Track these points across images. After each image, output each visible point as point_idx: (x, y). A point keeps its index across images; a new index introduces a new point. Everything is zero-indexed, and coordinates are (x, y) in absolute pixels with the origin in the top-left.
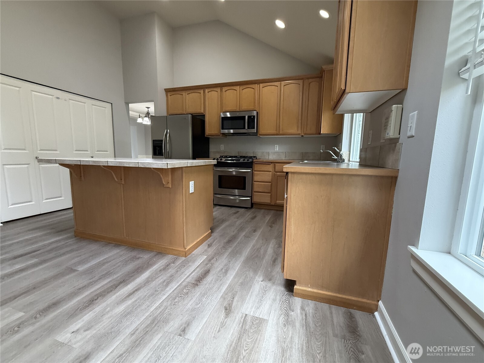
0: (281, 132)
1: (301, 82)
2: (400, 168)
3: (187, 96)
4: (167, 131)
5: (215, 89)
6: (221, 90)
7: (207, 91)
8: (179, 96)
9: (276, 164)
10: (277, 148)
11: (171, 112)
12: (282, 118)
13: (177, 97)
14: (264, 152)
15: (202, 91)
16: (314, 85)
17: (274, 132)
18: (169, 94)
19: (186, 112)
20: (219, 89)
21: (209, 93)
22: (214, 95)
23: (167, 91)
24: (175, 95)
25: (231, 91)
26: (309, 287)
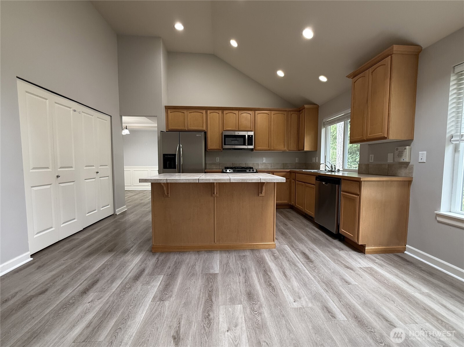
0: (272, 149)
1: (285, 113)
2: (413, 176)
3: (189, 114)
4: (180, 146)
5: (217, 111)
6: (223, 113)
7: (209, 112)
8: (181, 113)
9: (274, 173)
10: (265, 160)
11: (171, 127)
12: (272, 138)
13: (179, 114)
14: (254, 163)
15: (204, 112)
16: (294, 117)
17: (267, 148)
18: (169, 111)
19: (188, 128)
20: (220, 112)
21: (211, 114)
22: (215, 116)
23: (167, 108)
24: (175, 113)
25: (231, 114)
26: (373, 247)
